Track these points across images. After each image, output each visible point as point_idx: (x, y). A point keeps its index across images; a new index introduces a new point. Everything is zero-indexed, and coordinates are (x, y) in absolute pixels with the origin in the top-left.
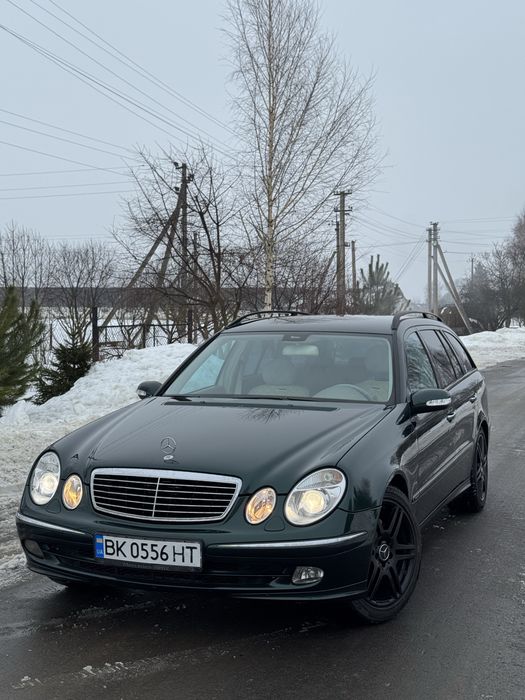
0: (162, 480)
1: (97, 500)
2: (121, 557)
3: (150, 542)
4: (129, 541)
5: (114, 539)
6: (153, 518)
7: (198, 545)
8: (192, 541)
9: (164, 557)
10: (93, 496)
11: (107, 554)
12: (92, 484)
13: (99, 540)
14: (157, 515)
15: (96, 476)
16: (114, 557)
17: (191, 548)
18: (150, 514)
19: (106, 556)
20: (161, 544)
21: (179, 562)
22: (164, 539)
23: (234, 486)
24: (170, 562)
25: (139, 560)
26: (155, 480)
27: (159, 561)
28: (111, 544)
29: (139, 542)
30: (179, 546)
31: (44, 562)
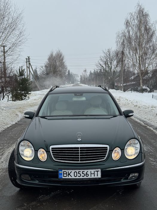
0: (81, 148)
1: (54, 157)
2: (70, 177)
3: (81, 171)
4: (73, 171)
5: (67, 171)
6: (79, 162)
7: (100, 170)
8: (98, 168)
9: (87, 175)
10: (52, 156)
11: (64, 176)
12: (51, 152)
13: (60, 172)
14: (81, 160)
15: (52, 148)
16: (67, 177)
17: (97, 171)
18: (78, 160)
19: (63, 177)
20: (86, 171)
21: (93, 177)
22: (87, 169)
23: (107, 148)
24: (89, 177)
25: (77, 177)
26: (78, 148)
27: (85, 177)
28: (65, 173)
29: (77, 171)
30: (93, 171)
31: (31, 182)
